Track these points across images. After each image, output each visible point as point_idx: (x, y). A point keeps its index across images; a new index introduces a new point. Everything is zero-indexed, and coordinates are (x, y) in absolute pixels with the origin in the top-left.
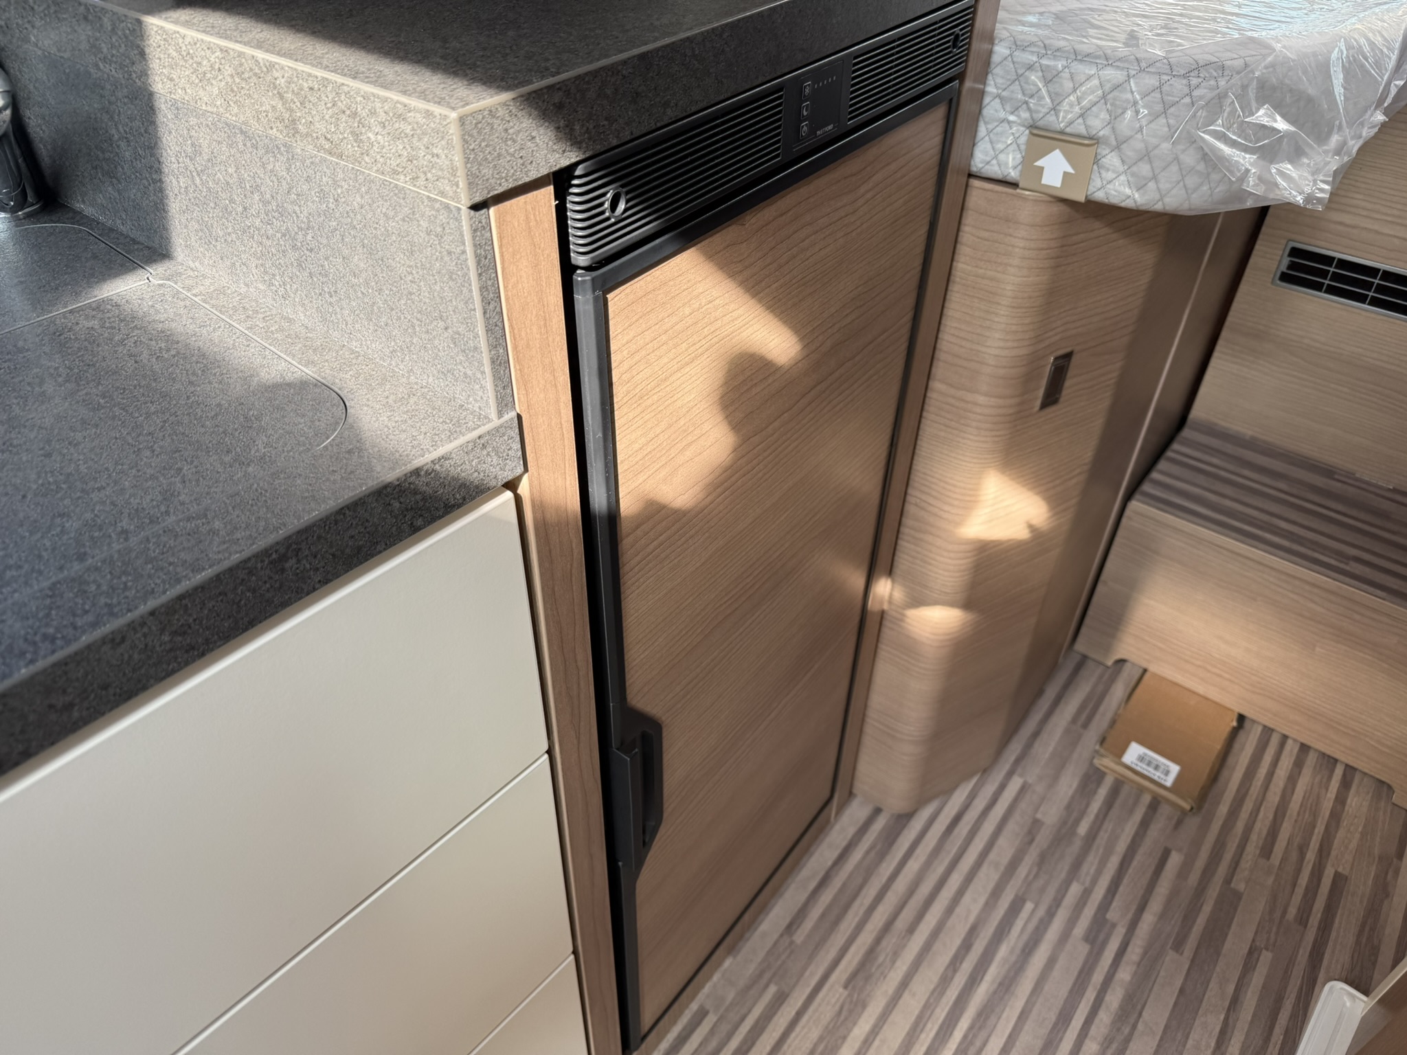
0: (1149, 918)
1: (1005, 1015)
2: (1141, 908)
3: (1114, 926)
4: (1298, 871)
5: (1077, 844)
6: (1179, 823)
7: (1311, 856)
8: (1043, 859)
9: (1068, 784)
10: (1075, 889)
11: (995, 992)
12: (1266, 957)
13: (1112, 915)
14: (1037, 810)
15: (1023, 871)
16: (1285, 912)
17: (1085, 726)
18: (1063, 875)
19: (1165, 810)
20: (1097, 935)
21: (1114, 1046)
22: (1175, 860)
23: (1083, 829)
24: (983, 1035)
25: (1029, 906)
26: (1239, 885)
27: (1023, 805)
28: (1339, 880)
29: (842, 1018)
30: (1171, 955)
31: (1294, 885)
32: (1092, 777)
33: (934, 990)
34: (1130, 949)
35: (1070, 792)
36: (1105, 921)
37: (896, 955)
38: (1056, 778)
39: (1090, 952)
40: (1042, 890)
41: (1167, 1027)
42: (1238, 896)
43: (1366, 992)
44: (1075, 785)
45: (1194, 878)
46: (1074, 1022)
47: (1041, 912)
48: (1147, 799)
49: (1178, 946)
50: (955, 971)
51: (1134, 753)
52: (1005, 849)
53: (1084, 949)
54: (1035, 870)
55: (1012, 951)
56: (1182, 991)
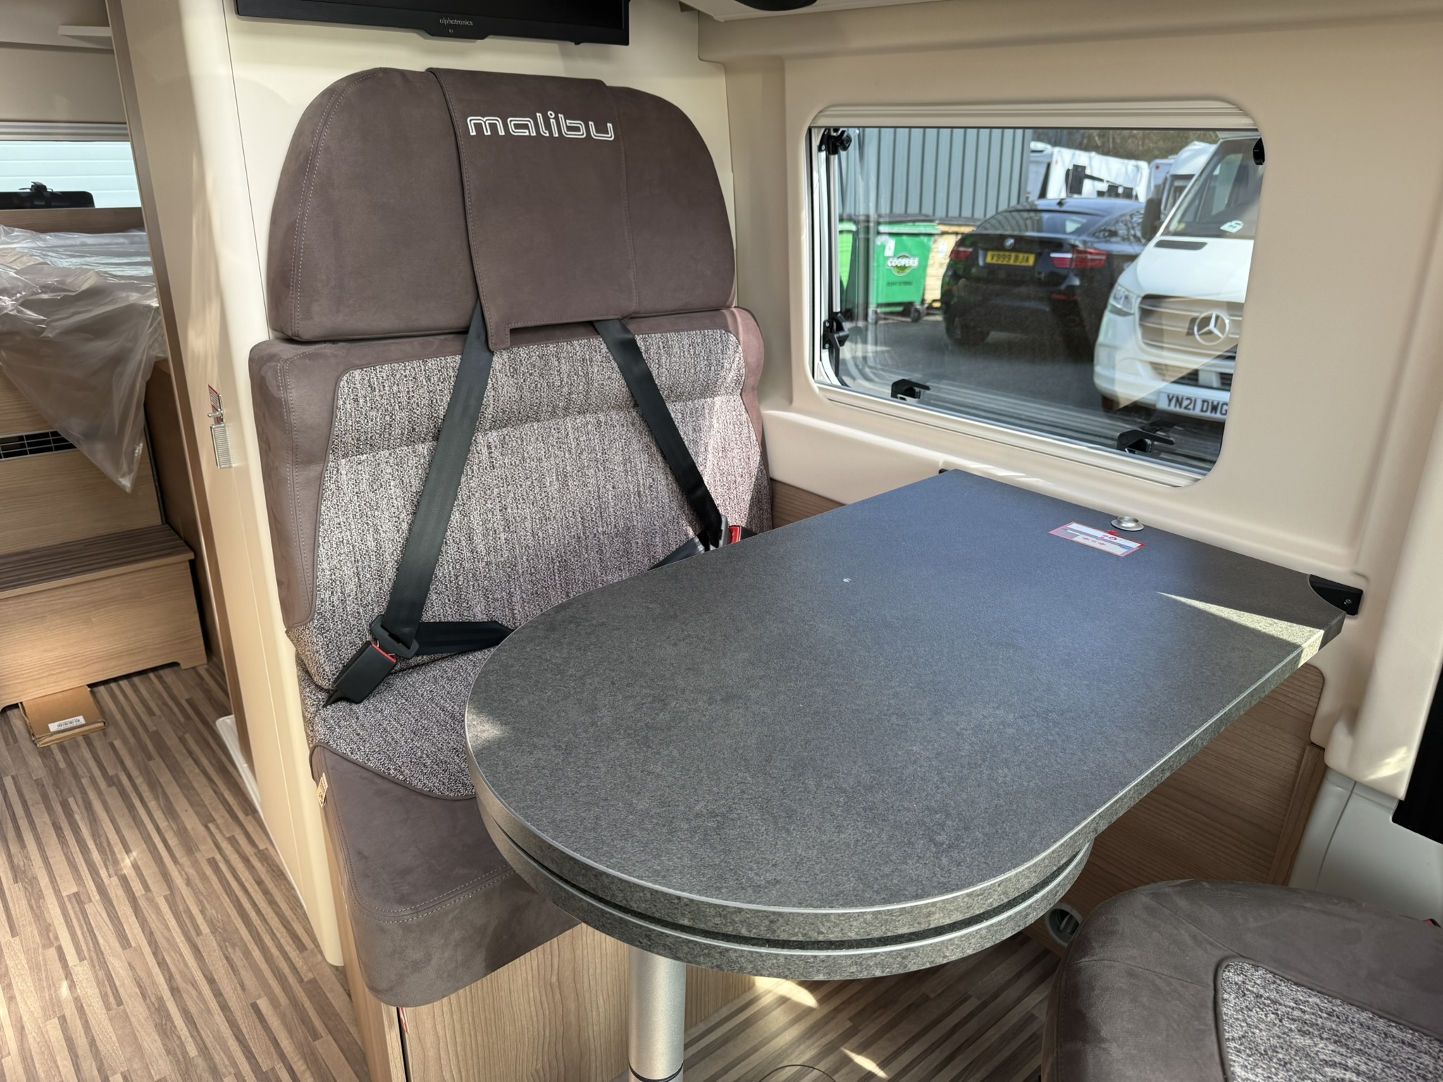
0: (129, 763)
1: (104, 826)
2: (122, 762)
3: (117, 775)
4: (171, 709)
5: (67, 772)
6: (105, 734)
7: (170, 703)
8: (56, 786)
9: (35, 762)
10: (85, 781)
11: (91, 826)
12: (188, 736)
13: (111, 772)
14: (31, 777)
15: (52, 794)
16: (180, 722)
17: (16, 741)
18: (74, 782)
19: (93, 736)
20: (112, 781)
21: (161, 796)
22: (118, 743)
23: (62, 765)
24: (103, 839)
25: (71, 800)
26: (152, 728)
27: (22, 782)
28: (189, 701)
29: (29, 888)
30: (151, 763)
31: (174, 713)
32: (45, 753)
33: (62, 848)
34: (132, 774)
35: (41, 762)
36: (111, 778)
37: (27, 857)
38: (26, 764)
39: (117, 787)
40: (70, 791)
41: (174, 777)
42: (157, 733)
43: (230, 714)
44: (39, 759)
45: (132, 740)
46: (136, 805)
47: (79, 796)
48: (80, 739)
49: (150, 758)
50: (64, 837)
51: (53, 727)
52: (32, 796)
53: (114, 789)
54: (58, 791)
55: (81, 813)
56: (167, 766)
